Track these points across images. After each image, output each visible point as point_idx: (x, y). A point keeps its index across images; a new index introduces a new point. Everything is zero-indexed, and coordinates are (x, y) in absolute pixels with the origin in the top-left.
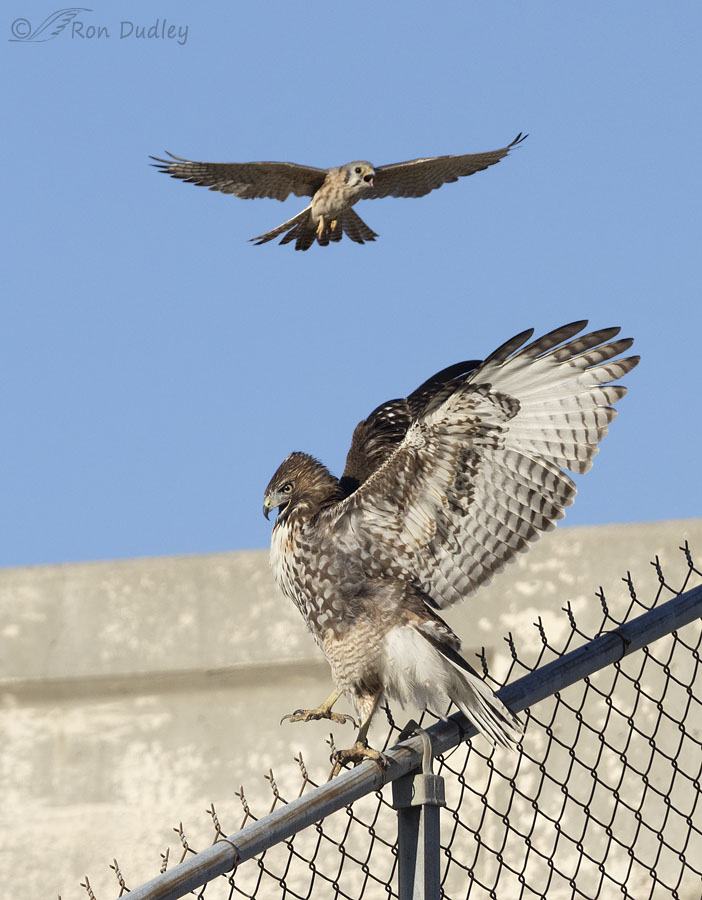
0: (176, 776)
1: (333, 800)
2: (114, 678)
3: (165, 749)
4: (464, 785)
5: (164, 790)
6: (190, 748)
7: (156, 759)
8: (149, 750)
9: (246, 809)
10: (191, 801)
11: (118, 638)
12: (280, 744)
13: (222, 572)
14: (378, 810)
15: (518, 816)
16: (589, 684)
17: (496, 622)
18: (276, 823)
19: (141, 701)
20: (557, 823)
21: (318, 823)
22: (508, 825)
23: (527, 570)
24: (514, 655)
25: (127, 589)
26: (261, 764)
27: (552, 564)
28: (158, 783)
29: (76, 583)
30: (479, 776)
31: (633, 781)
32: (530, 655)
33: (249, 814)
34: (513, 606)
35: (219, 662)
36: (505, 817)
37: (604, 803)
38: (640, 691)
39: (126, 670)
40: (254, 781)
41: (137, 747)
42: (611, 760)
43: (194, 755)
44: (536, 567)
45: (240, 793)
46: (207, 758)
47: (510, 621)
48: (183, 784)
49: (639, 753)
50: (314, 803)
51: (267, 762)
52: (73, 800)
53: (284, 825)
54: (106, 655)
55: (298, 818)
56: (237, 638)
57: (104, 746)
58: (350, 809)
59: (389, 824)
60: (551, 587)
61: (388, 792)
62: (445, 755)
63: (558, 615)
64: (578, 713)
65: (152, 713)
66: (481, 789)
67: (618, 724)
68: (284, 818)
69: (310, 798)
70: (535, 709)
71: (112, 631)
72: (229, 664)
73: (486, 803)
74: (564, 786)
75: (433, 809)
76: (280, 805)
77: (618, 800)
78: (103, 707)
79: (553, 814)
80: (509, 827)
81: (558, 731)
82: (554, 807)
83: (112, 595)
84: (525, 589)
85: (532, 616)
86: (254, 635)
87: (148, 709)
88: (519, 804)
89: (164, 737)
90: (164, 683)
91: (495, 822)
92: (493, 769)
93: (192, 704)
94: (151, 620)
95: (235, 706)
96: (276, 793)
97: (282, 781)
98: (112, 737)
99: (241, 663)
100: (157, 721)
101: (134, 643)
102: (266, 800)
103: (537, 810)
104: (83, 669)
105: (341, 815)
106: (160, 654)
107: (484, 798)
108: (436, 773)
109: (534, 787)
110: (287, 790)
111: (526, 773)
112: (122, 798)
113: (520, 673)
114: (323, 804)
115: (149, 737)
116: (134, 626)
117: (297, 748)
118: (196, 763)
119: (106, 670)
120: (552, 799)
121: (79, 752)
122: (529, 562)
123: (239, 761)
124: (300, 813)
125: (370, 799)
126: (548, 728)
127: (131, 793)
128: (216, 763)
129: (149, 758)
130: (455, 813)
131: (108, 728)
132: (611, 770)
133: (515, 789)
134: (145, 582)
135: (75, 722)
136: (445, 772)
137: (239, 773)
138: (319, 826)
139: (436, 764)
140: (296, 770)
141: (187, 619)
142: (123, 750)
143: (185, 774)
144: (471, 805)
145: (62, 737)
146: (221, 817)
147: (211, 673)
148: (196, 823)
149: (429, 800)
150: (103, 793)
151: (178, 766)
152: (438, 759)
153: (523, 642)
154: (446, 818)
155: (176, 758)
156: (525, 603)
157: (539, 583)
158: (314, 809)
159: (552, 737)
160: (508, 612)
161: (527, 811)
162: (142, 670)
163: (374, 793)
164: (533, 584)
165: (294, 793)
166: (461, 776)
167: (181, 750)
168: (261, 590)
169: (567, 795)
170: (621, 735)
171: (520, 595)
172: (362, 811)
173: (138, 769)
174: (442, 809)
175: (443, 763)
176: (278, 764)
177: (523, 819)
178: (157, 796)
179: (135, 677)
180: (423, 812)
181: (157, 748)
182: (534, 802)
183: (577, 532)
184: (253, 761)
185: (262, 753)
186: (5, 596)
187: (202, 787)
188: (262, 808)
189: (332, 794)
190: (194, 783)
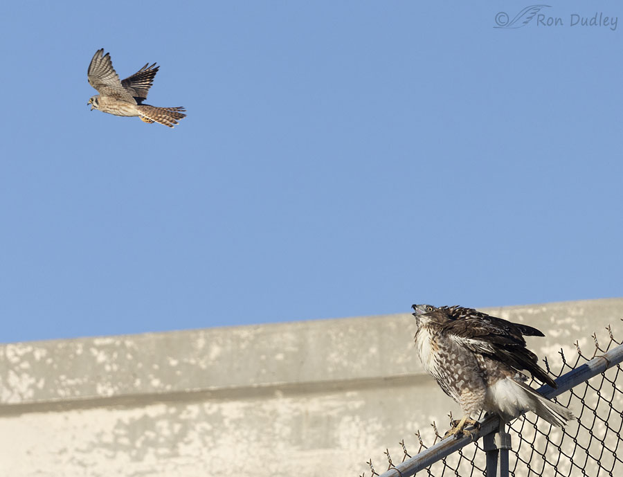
0: (368, 434)
1: (451, 447)
2: (335, 382)
3: (362, 419)
4: (522, 438)
5: (362, 442)
6: (375, 419)
7: (357, 425)
8: (353, 420)
9: (405, 452)
10: (376, 447)
11: (337, 360)
12: (423, 417)
13: (392, 325)
14: (475, 451)
15: (550, 455)
16: (588, 384)
18: (421, 459)
19: (349, 394)
20: (571, 459)
21: (444, 459)
23: (555, 324)
24: (548, 369)
25: (341, 334)
26: (413, 427)
27: (568, 320)
28: (358, 438)
29: (314, 331)
30: (529, 434)
31: (612, 436)
32: (556, 368)
33: (407, 454)
34: (547, 344)
35: (390, 373)
36: (543, 456)
37: (596, 448)
38: (615, 388)
39: (341, 378)
40: (409, 436)
41: (347, 419)
42: (600, 425)
43: (377, 422)
44: (559, 322)
45: (402, 443)
46: (384, 424)
48: (372, 438)
49: (615, 421)
50: (442, 448)
51: (417, 426)
52: (313, 447)
53: (425, 460)
54: (330, 370)
55: (433, 456)
56: (400, 360)
57: (329, 418)
58: (460, 451)
59: (482, 459)
60: (568, 333)
61: (481, 442)
63: (571, 348)
64: (582, 400)
65: (355, 401)
66: (530, 440)
67: (604, 406)
68: (426, 456)
69: (439, 446)
70: (560, 397)
71: (333, 357)
72: (396, 374)
73: (533, 448)
74: (575, 439)
75: (505, 451)
76: (423, 449)
77: (604, 446)
78: (328, 397)
79: (569, 454)
80: (545, 461)
82: (570, 450)
83: (334, 338)
84: (554, 333)
85: (557, 348)
87: (352, 398)
88: (551, 448)
89: (362, 413)
90: (361, 385)
91: (538, 458)
92: (537, 430)
93: (376, 395)
94: (354, 350)
95: (400, 396)
96: (421, 443)
97: (424, 436)
98: (334, 413)
99: (401, 374)
100: (358, 404)
101: (345, 363)
102: (416, 446)
103: (561, 452)
104: (318, 377)
105: (456, 455)
106: (360, 369)
107: (532, 445)
108: (507, 432)
109: (558, 439)
110: (427, 441)
111: (555, 432)
112: (339, 446)
114: (446, 449)
115: (353, 413)
116: (345, 354)
117: (432, 419)
118: (378, 427)
119: (331, 377)
120: (569, 446)
121: (316, 421)
122: (556, 319)
123: (401, 426)
124: (435, 453)
125: (472, 446)
127: (344, 443)
128: (389, 427)
129: (353, 425)
130: (517, 453)
131: (332, 409)
132: (600, 430)
133: (549, 440)
134: (351, 330)
135: (314, 405)
136: (511, 431)
137: (402, 432)
139: (507, 427)
140: (432, 430)
141: (373, 350)
142: (339, 420)
143: (373, 433)
144: (525, 449)
145: (307, 413)
146: (392, 456)
147: (386, 379)
148: (379, 459)
149: (503, 446)
150: (329, 443)
151: (369, 429)
153: (553, 362)
155: (368, 424)
156: (554, 341)
157: (561, 330)
158: (441, 451)
161: (555, 452)
162: (350, 377)
163: (473, 443)
164: (558, 331)
165: (431, 442)
166: (520, 433)
167: (371, 420)
169: (576, 444)
170: (605, 411)
171: (552, 336)
172: (467, 452)
173: (347, 430)
174: (510, 451)
175: (510, 427)
176: (422, 427)
177: (553, 456)
178: (358, 445)
179: (346, 381)
180: (499, 453)
181: (357, 419)
182: (559, 447)
183: (582, 303)
184: (409, 426)
185: (413, 422)
186: (277, 338)
187: (382, 440)
188: (414, 451)
189: (451, 444)
190: (377, 438)
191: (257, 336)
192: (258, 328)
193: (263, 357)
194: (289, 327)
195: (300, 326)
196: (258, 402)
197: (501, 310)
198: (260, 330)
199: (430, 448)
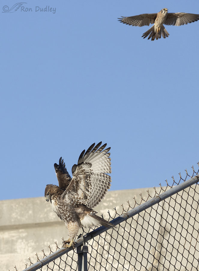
0: (29, 247)
1: (63, 252)
2: (15, 225)
3: (26, 241)
4: (92, 248)
5: (26, 250)
6: (32, 241)
7: (24, 243)
8: (23, 241)
9: (44, 254)
10: (32, 252)
11: (15, 216)
12: (52, 239)
13: (38, 201)
14: (73, 254)
15: (104, 255)
16: (120, 225)
18: (51, 257)
19: (21, 230)
20: (113, 256)
21: (60, 257)
22: (102, 257)
23: (106, 200)
25: (17, 206)
26: (47, 244)
27: (111, 199)
28: (25, 249)
29: (6, 205)
30: (96, 246)
31: (130, 247)
34: (103, 208)
35: (38, 221)
36: (102, 255)
37: (123, 252)
38: (131, 227)
39: (17, 224)
40: (46, 248)
41: (20, 241)
42: (125, 242)
43: (32, 242)
44: (108, 199)
45: (43, 250)
46: (35, 243)
47: (102, 212)
48: (30, 249)
49: (131, 240)
50: (59, 252)
51: (49, 244)
52: (6, 253)
53: (53, 257)
54: (13, 220)
55: (56, 256)
56: (42, 216)
57: (12, 241)
58: (67, 254)
59: (76, 257)
60: (111, 204)
61: (75, 250)
62: (88, 241)
63: (113, 210)
64: (117, 232)
65: (23, 233)
66: (96, 249)
67: (127, 234)
70: (108, 231)
72: (40, 222)
73: (97, 252)
74: (115, 248)
75: (86, 254)
76: (52, 253)
77: (127, 251)
78: (12, 232)
79: (112, 254)
81: (113, 236)
82: (112, 253)
83: (14, 207)
84: (105, 204)
85: (107, 210)
86: (46, 215)
87: (22, 232)
88: (105, 252)
89: (26, 238)
90: (26, 226)
91: (99, 256)
92: (99, 244)
93: (32, 231)
94: (23, 212)
95: (42, 231)
96: (51, 250)
97: (52, 248)
100: (24, 235)
101: (19, 218)
102: (49, 252)
103: (109, 253)
104: (7, 224)
105: (65, 255)
106: (25, 220)
108: (86, 245)
109: (108, 248)
110: (53, 250)
111: (106, 245)
112: (16, 252)
114: (61, 253)
115: (22, 238)
116: (19, 214)
117: (55, 240)
118: (33, 244)
119: (13, 224)
120: (112, 251)
121: (7, 242)
122: (106, 198)
123: (42, 243)
125: (72, 251)
126: (111, 235)
127: (19, 251)
128: (37, 244)
129: (22, 243)
130: (91, 254)
131: (13, 237)
132: (125, 244)
133: (104, 249)
134: (21, 204)
135: (6, 235)
136: (88, 246)
137: (43, 246)
139: (86, 243)
140: (55, 245)
141: (31, 212)
142: (17, 241)
143: (31, 247)
144: (94, 252)
145: (3, 239)
146: (39, 256)
147: (36, 224)
148: (33, 257)
150: (12, 251)
151: (29, 245)
153: (105, 216)
155: (29, 243)
156: (105, 207)
157: (108, 203)
158: (59, 254)
159: (112, 237)
160: (102, 209)
161: (106, 254)
162: (21, 223)
163: (72, 250)
164: (107, 203)
165: (55, 250)
166: (92, 246)
167: (30, 241)
168: (47, 205)
169: (115, 250)
170: (127, 236)
171: (104, 206)
172: (70, 254)
173: (20, 246)
174: (88, 253)
175: (88, 243)
176: (51, 244)
178: (24, 252)
179: (19, 225)
181: (24, 241)
182: (108, 252)
183: (116, 192)
184: (46, 243)
185: (48, 242)
187: (34, 249)
188: (48, 254)
189: (63, 250)
190: (33, 249)
199: (55, 253)
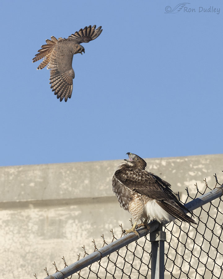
0: (82, 230)
1: (131, 239)
2: (64, 200)
3: (79, 222)
4: (172, 235)
5: (79, 235)
6: (87, 222)
7: (76, 225)
8: (74, 222)
9: (104, 241)
10: (87, 238)
11: (65, 187)
12: (115, 221)
13: (98, 167)
14: (145, 242)
15: (189, 244)
16: (211, 204)
17: (183, 184)
18: (114, 245)
19: (72, 207)
20: (201, 247)
21: (127, 246)
22: (185, 247)
23: (193, 168)
24: (188, 194)
25: (68, 172)
26: (109, 227)
27: (200, 166)
28: (77, 233)
29: (53, 170)
30: (177, 232)
32: (193, 194)
33: (105, 243)
34: (188, 179)
35: (96, 195)
36: (185, 245)
37: (215, 241)
39: (68, 197)
40: (107, 232)
41: (70, 221)
43: (88, 224)
44: (195, 167)
45: (102, 236)
46: (92, 225)
47: (187, 184)
48: (85, 233)
50: (125, 239)
51: (111, 226)
52: (50, 237)
53: (116, 246)
54: (61, 192)
55: (120, 244)
56: (102, 188)
57: (60, 221)
58: (136, 241)
59: (149, 246)
60: (200, 173)
61: (148, 236)
62: (166, 225)
63: (202, 182)
64: (208, 213)
66: (177, 236)
67: (220, 216)
68: (116, 244)
69: (124, 238)
70: (194, 211)
71: (63, 185)
72: (100, 196)
73: (179, 240)
74: (203, 235)
75: (162, 242)
76: (115, 240)
77: (220, 240)
78: (60, 209)
79: (200, 244)
80: (186, 248)
81: (201, 218)
82: (200, 242)
83: (64, 174)
84: (192, 174)
85: (194, 182)
86: (107, 187)
87: (74, 209)
88: (189, 241)
89: (79, 218)
90: (79, 202)
91: (181, 246)
92: (181, 230)
93: (88, 208)
94: (76, 182)
95: (101, 209)
96: (114, 236)
97: (115, 232)
98: (63, 218)
99: (102, 196)
100: (77, 213)
101: (70, 189)
102: (110, 238)
103: (195, 243)
104: (54, 197)
105: (134, 243)
106: (78, 192)
107: (178, 239)
109: (193, 235)
110: (117, 235)
111: (191, 231)
112: (65, 237)
113: (190, 200)
114: (128, 240)
115: (74, 218)
116: (70, 183)
117: (120, 222)
118: (89, 227)
119: (61, 197)
120: (199, 239)
121: (53, 223)
122: (193, 165)
123: (102, 226)
124: (121, 242)
125: (143, 238)
126: (198, 217)
127: (68, 235)
128: (95, 226)
129: (74, 225)
130: (169, 243)
131: (62, 215)
132: (218, 231)
133: (188, 236)
134: (74, 170)
135: (51, 213)
136: (166, 230)
137: (102, 230)
138: (127, 247)
139: (164, 228)
140: (120, 229)
141: (87, 182)
142: (66, 222)
143: (85, 230)
144: (174, 241)
145: (47, 218)
146: (96, 243)
147: (94, 198)
148: (89, 245)
149: (161, 239)
150: (60, 235)
151: (83, 227)
152: (164, 226)
153: (191, 190)
154: (166, 245)
155: (83, 225)
156: (192, 178)
157: (196, 172)
158: (125, 241)
159: (199, 220)
160: (187, 181)
161: (191, 243)
162: (73, 198)
164: (194, 172)
165: (119, 236)
166: (171, 232)
167: (84, 223)
168: (110, 173)
169: (204, 238)
170: (221, 220)
171: (190, 176)
172: (140, 242)
173: (71, 228)
174: (165, 242)
175: (165, 228)
176: (114, 227)
177: (190, 246)
178: (77, 237)
179: (70, 199)
180: (159, 243)
181: (77, 221)
182: (194, 240)
184: (107, 226)
185: (109, 224)
186: (30, 174)
187: (91, 234)
188: (109, 241)
189: (131, 237)
190: (88, 233)
191: (19, 172)
192: (20, 167)
193: (23, 185)
194: (38, 167)
195: (44, 167)
196: (19, 211)
197: (161, 159)
198: (20, 169)
199: (119, 240)
